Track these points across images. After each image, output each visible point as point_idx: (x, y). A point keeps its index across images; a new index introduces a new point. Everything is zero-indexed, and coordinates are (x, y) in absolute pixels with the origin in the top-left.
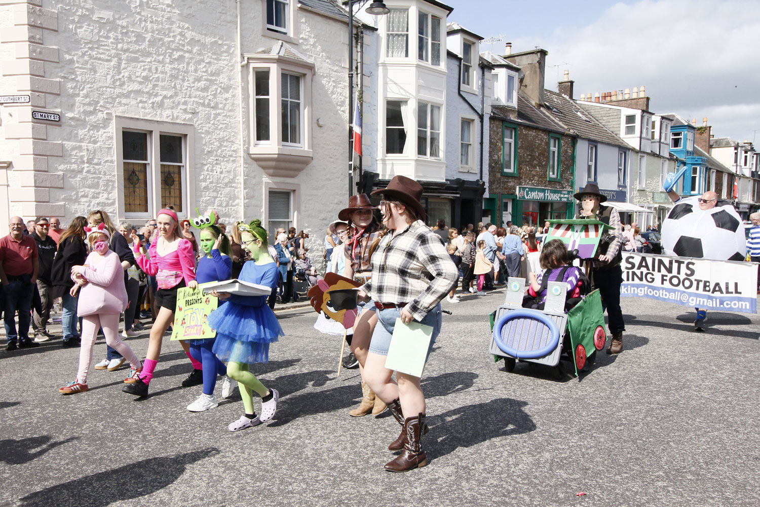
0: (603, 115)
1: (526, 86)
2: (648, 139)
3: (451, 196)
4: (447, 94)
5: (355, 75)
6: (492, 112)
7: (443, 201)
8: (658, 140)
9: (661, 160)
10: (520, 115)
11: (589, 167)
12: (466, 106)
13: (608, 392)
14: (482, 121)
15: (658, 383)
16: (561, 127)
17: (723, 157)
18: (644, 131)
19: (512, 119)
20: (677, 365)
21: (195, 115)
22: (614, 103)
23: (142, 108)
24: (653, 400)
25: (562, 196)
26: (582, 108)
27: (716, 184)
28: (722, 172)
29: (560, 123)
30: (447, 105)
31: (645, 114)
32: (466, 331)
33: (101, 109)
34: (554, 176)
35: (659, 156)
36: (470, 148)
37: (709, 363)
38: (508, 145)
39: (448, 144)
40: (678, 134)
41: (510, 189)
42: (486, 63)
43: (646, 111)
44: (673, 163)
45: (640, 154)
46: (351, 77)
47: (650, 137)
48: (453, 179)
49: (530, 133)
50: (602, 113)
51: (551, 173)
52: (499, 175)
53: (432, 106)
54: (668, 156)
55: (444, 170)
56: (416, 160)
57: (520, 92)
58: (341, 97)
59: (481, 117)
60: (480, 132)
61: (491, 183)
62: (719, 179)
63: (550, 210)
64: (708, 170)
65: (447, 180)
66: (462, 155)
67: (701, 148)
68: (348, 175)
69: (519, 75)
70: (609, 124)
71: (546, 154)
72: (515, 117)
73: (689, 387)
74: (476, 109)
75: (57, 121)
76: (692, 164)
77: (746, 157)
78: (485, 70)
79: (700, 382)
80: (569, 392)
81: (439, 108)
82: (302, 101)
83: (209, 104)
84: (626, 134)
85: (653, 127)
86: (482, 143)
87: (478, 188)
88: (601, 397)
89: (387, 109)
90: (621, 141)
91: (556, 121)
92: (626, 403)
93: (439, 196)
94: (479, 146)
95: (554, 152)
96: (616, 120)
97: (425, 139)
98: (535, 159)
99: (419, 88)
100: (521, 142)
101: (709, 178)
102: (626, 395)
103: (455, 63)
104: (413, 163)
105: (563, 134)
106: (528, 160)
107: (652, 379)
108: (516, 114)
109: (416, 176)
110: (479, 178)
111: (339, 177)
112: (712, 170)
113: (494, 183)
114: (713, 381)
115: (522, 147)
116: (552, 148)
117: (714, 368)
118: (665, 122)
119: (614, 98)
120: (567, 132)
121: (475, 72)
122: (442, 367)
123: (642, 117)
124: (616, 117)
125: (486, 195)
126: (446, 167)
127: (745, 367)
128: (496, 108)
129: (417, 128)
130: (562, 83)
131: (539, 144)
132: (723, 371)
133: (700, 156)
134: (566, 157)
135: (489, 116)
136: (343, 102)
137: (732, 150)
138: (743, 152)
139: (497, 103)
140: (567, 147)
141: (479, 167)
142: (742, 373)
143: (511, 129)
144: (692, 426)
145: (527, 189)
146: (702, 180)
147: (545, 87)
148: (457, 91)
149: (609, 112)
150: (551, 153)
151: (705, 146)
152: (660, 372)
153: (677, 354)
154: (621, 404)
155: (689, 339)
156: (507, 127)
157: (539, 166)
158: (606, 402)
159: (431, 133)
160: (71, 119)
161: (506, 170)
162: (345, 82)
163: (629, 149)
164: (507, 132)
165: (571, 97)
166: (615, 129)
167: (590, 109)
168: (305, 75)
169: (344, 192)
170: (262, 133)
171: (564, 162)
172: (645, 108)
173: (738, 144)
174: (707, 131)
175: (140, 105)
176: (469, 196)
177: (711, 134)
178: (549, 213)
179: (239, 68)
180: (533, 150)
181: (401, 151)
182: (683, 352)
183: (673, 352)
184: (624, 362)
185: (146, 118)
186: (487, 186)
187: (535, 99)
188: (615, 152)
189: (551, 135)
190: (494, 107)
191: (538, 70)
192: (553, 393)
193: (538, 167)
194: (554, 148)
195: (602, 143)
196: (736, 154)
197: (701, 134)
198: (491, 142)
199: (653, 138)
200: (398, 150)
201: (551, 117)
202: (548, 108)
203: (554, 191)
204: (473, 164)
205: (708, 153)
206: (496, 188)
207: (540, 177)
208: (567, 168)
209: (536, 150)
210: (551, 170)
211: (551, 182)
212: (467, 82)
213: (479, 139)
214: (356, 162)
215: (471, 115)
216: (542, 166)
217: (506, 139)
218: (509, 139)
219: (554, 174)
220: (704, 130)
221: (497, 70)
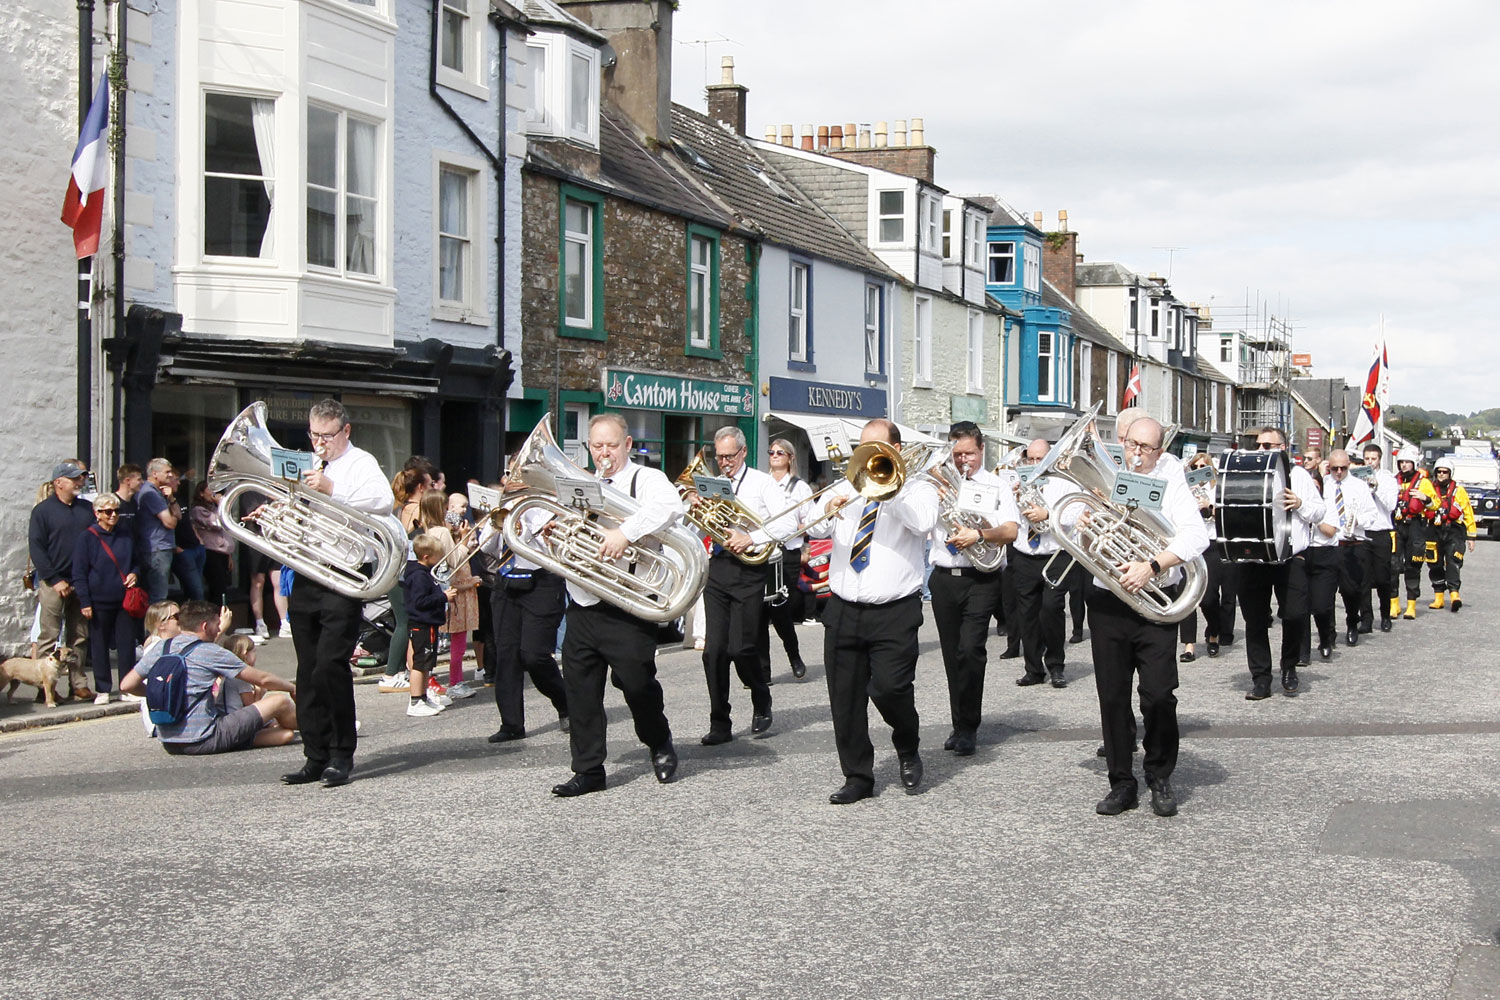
0: (823, 185)
1: (621, 89)
2: (935, 257)
3: (411, 390)
4: (397, 90)
5: (99, 6)
6: (528, 153)
7: (389, 405)
8: (959, 261)
9: (967, 313)
10: (608, 167)
11: (794, 322)
12: (454, 130)
13: (882, 949)
14: (500, 178)
15: (1002, 912)
16: (718, 209)
17: (1105, 308)
18: (926, 234)
19: (586, 177)
20: (1044, 857)
22: (849, 157)
24: (995, 961)
25: (725, 398)
26: (771, 163)
27: (1094, 378)
28: (1106, 349)
29: (716, 199)
30: (397, 122)
31: (925, 191)
32: (473, 799)
34: (704, 343)
35: (960, 301)
36: (467, 254)
37: (1117, 846)
38: (577, 247)
39: (399, 236)
40: (1005, 248)
41: (584, 375)
42: (508, 14)
43: (925, 183)
44: (994, 319)
45: (917, 294)
46: (86, 5)
47: (940, 251)
48: (416, 340)
49: (635, 219)
50: (822, 179)
51: (694, 334)
52: (550, 334)
53: (352, 124)
54: (981, 302)
55: (389, 312)
56: (303, 280)
57: (606, 102)
58: (49, 68)
59: (499, 166)
60: (494, 209)
61: (529, 356)
62: (1099, 365)
63: (692, 437)
64: (1074, 341)
65: (398, 343)
66: (442, 270)
67: (1056, 285)
68: (75, 315)
69: (603, 56)
70: (840, 209)
71: (680, 282)
72: (593, 173)
73: (1077, 916)
74: (483, 140)
76: (1040, 326)
77: (1155, 313)
78: (509, 34)
79: (1103, 900)
80: (781, 960)
81: (372, 126)
84: (881, 240)
85: (947, 227)
86: (500, 241)
87: (491, 371)
88: (867, 967)
89: (208, 117)
90: (869, 255)
91: (704, 191)
92: (931, 977)
93: (374, 390)
94: (494, 248)
95: (701, 277)
96: (856, 200)
97: (330, 219)
98: (652, 294)
99: (311, 61)
100: (612, 243)
101: (1077, 362)
102: (928, 955)
103: (420, 4)
104: (294, 286)
105: (724, 230)
106: (631, 295)
108: (597, 166)
109: (303, 328)
110: (493, 341)
111: (42, 322)
112: (1083, 343)
113: (537, 358)
114: (1131, 894)
115: (613, 259)
116: (696, 266)
117: (1128, 856)
118: (974, 214)
119: (847, 143)
120: (734, 225)
121: (479, 34)
122: (407, 918)
123: (920, 197)
124: (856, 192)
125: (516, 390)
126: (396, 304)
127: (1197, 850)
128: (539, 143)
129: (306, 184)
130: (716, 90)
131: (662, 253)
132: (1151, 865)
133: (1054, 305)
134: (732, 293)
135: (520, 164)
136: (59, 84)
137: (1123, 295)
138: (1149, 301)
139: (542, 130)
140: (735, 265)
141: (494, 308)
142: (1192, 867)
143: (584, 205)
145: (631, 377)
146: (1063, 367)
147: (675, 100)
148: (426, 85)
149: (838, 178)
150: (694, 278)
151: (1066, 280)
152: (1004, 880)
153: (1041, 828)
154: (918, 979)
155: (1063, 783)
156: (572, 200)
157: (662, 315)
158: (880, 980)
159: (350, 201)
161: (571, 322)
162: (64, 21)
163: (890, 279)
164: (572, 214)
165: (741, 128)
166: (856, 225)
167: (790, 166)
169: (60, 369)
171: (727, 306)
172: (924, 176)
173: (1137, 280)
174: (1068, 244)
176: (467, 391)
177: (1077, 252)
178: (693, 446)
180: (644, 268)
181: (253, 248)
182: (1053, 822)
183: (1032, 822)
184: (914, 860)
186: (517, 363)
187: (648, 126)
188: (857, 283)
189: (694, 228)
190: (534, 139)
191: (652, 47)
192: (738, 967)
193: (658, 317)
194: (701, 267)
195: (825, 259)
196: (1134, 304)
197: (1055, 250)
198: (527, 240)
199: (947, 254)
200: (244, 247)
201: (692, 180)
202: (682, 155)
203: (700, 386)
204: (476, 298)
205: (1073, 300)
206: (545, 372)
207: (665, 344)
208: (737, 322)
209: (653, 268)
210: (694, 325)
211: (696, 358)
212: (455, 62)
213: (494, 228)
214: (102, 274)
215: (465, 156)
216: (669, 316)
217: (568, 233)
218: (578, 234)
219: (701, 337)
220: (1061, 242)
221: (541, 37)
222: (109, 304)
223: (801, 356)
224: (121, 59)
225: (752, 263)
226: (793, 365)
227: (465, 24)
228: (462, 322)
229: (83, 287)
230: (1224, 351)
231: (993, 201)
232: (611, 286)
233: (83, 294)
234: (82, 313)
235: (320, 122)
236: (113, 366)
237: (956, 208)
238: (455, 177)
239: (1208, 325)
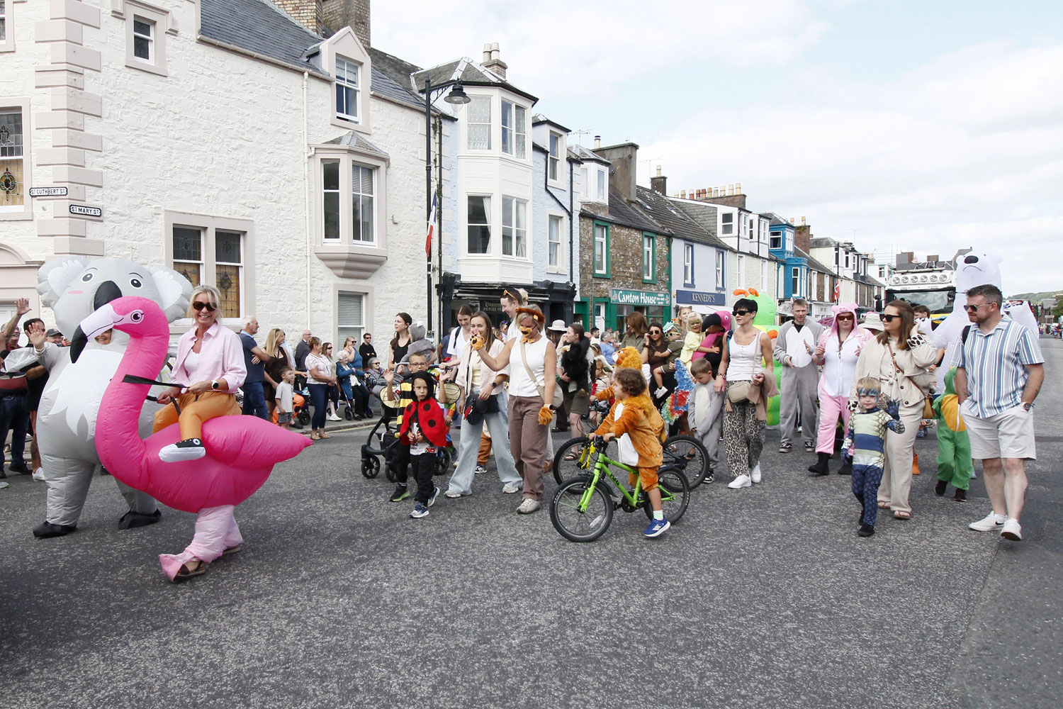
0: (697, 213)
1: (617, 182)
2: (747, 239)
4: (534, 189)
5: (433, 168)
6: (582, 209)
8: (757, 240)
9: (761, 261)
10: (611, 212)
11: (686, 268)
12: (554, 202)
14: (571, 219)
16: (655, 225)
17: (824, 256)
18: (742, 230)
19: (603, 216)
20: (794, 485)
21: (255, 210)
22: (709, 201)
23: (196, 201)
25: (658, 299)
26: (676, 206)
27: (818, 286)
28: (824, 274)
30: (533, 200)
31: (742, 212)
33: (149, 202)
34: (649, 278)
35: (757, 256)
36: (559, 248)
38: (600, 243)
39: (535, 242)
40: (778, 234)
41: (603, 292)
42: (574, 157)
43: (742, 209)
44: (772, 263)
45: (738, 254)
46: (429, 169)
47: (748, 237)
48: (541, 281)
49: (622, 231)
50: (697, 210)
51: (646, 275)
52: (590, 277)
53: (518, 203)
54: (766, 256)
55: (531, 271)
56: (501, 260)
57: (611, 187)
58: (417, 191)
59: (570, 215)
60: (569, 230)
61: (582, 285)
62: (821, 280)
64: (809, 270)
65: (534, 282)
66: (550, 254)
67: (800, 248)
68: (426, 276)
69: (610, 170)
70: (705, 222)
71: (640, 254)
72: (605, 214)
73: (809, 510)
74: (565, 205)
75: (97, 216)
76: (793, 265)
77: (847, 258)
78: (574, 165)
79: (821, 505)
81: (525, 204)
82: (375, 196)
83: (271, 198)
84: (723, 234)
85: (751, 227)
86: (571, 243)
87: (568, 291)
89: (469, 204)
90: (718, 240)
91: (650, 219)
94: (569, 245)
95: (648, 252)
96: (712, 218)
97: (510, 238)
98: (629, 260)
99: (503, 181)
100: (614, 241)
101: (810, 280)
102: (742, 521)
103: (541, 157)
104: (498, 263)
105: (657, 233)
106: (621, 260)
107: (769, 502)
108: (607, 212)
109: (501, 278)
110: (569, 280)
111: (416, 279)
112: (813, 271)
113: (585, 286)
115: (614, 247)
116: (646, 248)
117: (834, 487)
118: (763, 220)
119: (708, 195)
120: (662, 231)
121: (563, 166)
123: (739, 215)
124: (712, 215)
125: (577, 298)
126: (534, 268)
128: (586, 205)
129: (502, 226)
130: (653, 179)
131: (633, 244)
133: (800, 256)
134: (661, 258)
135: (578, 213)
136: (420, 197)
137: (832, 251)
138: (844, 253)
139: (587, 200)
140: (662, 247)
141: (569, 268)
143: (603, 227)
144: (817, 555)
145: (621, 292)
146: (804, 282)
147: (637, 184)
148: (543, 186)
149: (704, 209)
150: (646, 253)
151: (805, 246)
153: (793, 473)
156: (597, 225)
157: (633, 267)
159: (517, 231)
160: (114, 213)
161: (598, 272)
162: (421, 175)
163: (727, 249)
164: (598, 231)
165: (664, 193)
166: (712, 228)
167: (684, 206)
168: (378, 167)
169: (422, 295)
170: (332, 229)
171: (659, 263)
172: (741, 206)
173: (839, 244)
174: (806, 230)
175: (194, 198)
176: (558, 299)
177: (810, 233)
179: (306, 158)
180: (626, 250)
181: (484, 250)
185: (199, 213)
186: (577, 288)
187: (627, 196)
188: (713, 250)
189: (645, 233)
190: (584, 204)
191: (629, 164)
193: (631, 268)
194: (648, 248)
195: (698, 242)
196: (837, 255)
197: (800, 233)
198: (581, 242)
199: (751, 237)
200: (481, 250)
201: (645, 215)
202: (641, 206)
203: (649, 294)
204: (562, 265)
205: (808, 253)
206: (588, 291)
207: (634, 279)
208: (663, 269)
209: (629, 250)
210: (645, 271)
211: (645, 283)
212: (554, 177)
213: (569, 238)
214: (435, 262)
215: (559, 212)
216: (635, 267)
217: (597, 238)
218: (600, 238)
219: (648, 275)
220: (802, 231)
221: (586, 164)
222: (437, 272)
223: (689, 281)
224: (440, 186)
225: (669, 246)
226: (685, 285)
227: (558, 162)
228: (557, 274)
229: (429, 266)
230: (880, 273)
231: (771, 214)
232: (613, 257)
233: (429, 270)
234: (429, 276)
235: (507, 202)
236: (439, 294)
237: (755, 218)
238: (555, 219)
239: (872, 262)
